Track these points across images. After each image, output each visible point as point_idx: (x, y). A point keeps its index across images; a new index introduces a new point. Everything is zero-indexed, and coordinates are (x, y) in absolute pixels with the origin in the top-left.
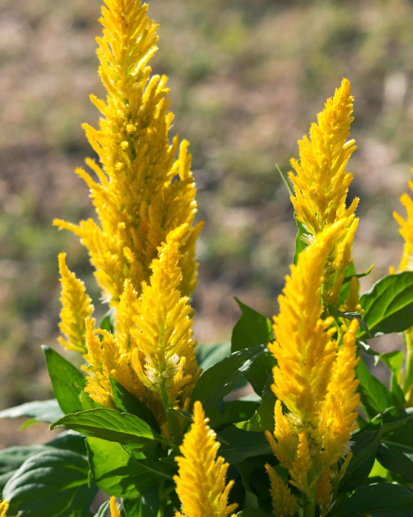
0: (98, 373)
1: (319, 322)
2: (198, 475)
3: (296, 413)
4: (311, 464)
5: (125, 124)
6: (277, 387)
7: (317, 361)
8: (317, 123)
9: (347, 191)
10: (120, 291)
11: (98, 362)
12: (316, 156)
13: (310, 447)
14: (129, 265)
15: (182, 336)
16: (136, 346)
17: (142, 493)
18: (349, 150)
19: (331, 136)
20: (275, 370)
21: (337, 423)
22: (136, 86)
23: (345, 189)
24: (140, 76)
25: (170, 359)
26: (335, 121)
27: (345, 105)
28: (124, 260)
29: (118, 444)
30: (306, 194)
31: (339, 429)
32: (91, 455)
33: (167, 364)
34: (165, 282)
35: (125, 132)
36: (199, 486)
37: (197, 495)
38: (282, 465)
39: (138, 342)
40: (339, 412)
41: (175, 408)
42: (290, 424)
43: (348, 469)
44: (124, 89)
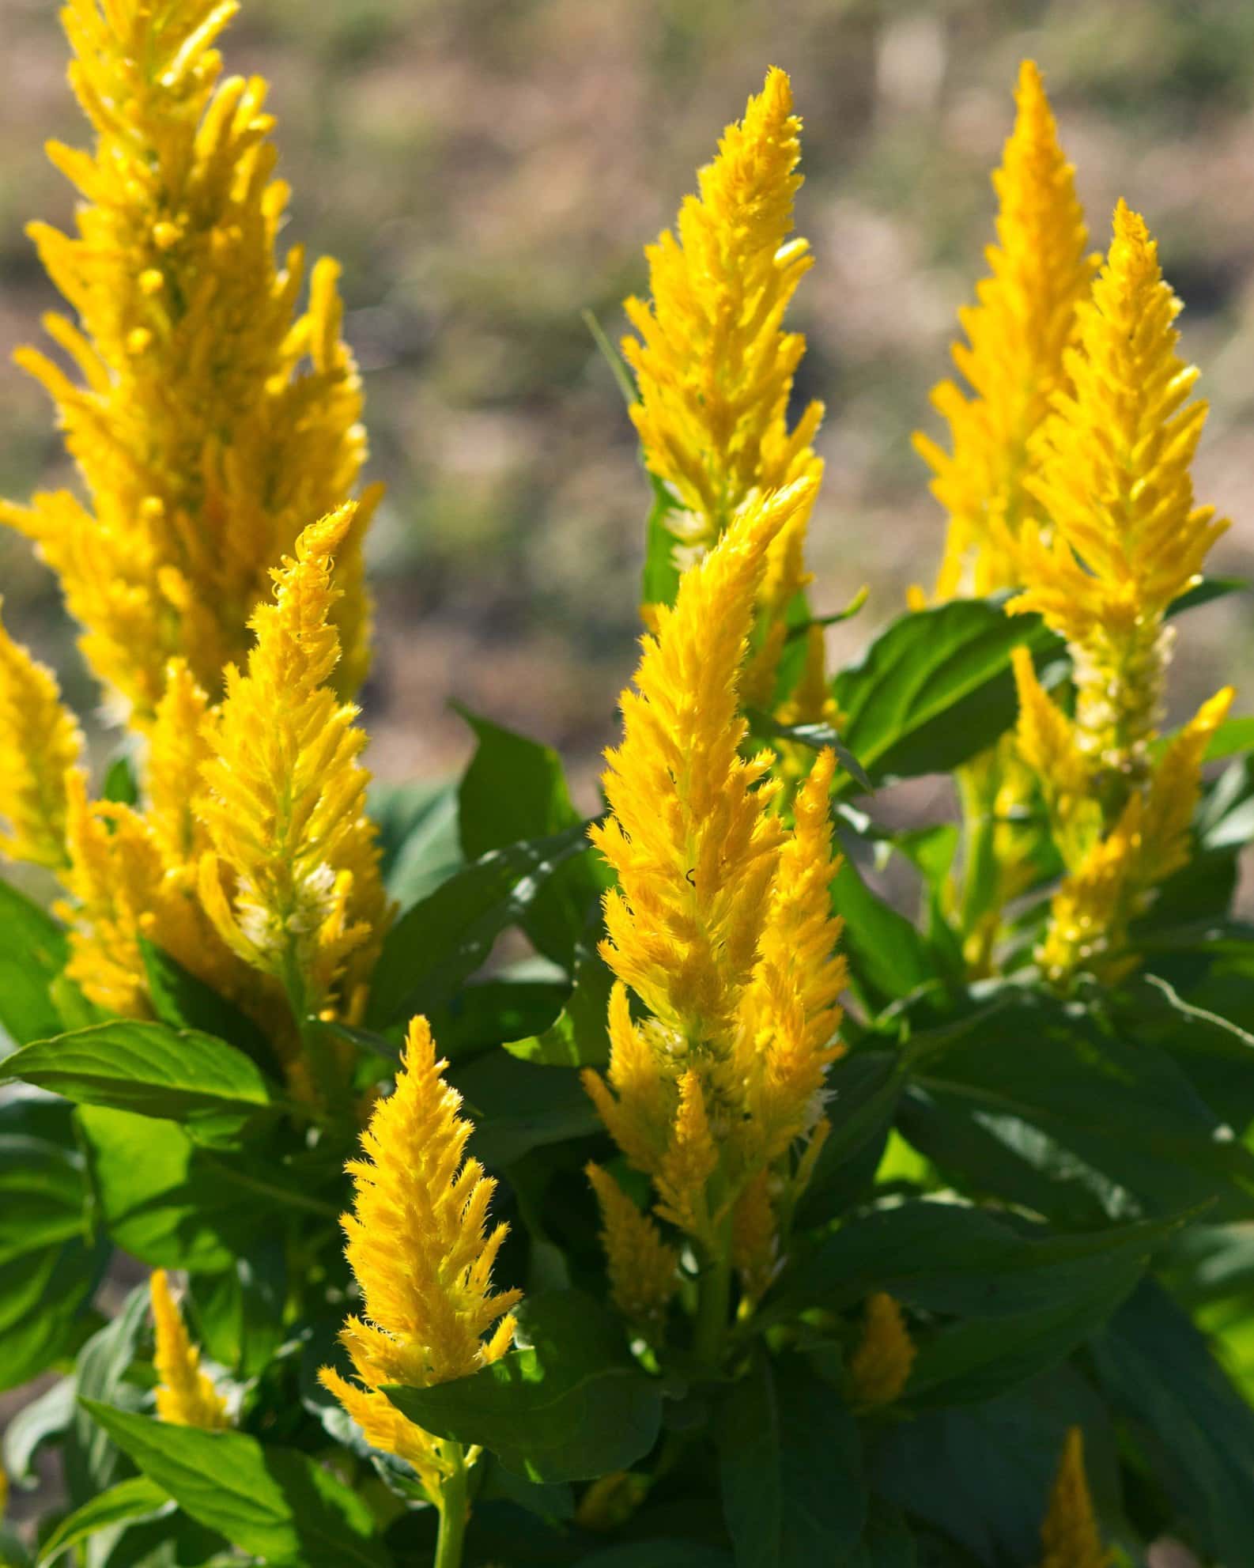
0: (104, 924)
1: (736, 765)
2: (410, 1211)
3: (669, 1018)
4: (714, 1159)
5: (149, 220)
6: (616, 948)
7: (730, 873)
8: (698, 195)
9: (788, 384)
10: (155, 689)
11: (104, 894)
12: (697, 289)
13: (710, 1111)
14: (176, 615)
15: (341, 813)
16: (209, 844)
17: (239, 1253)
18: (790, 271)
19: (742, 231)
20: (610, 899)
21: (784, 1042)
22: (180, 112)
23: (783, 379)
24: (189, 86)
25: (308, 881)
26: (752, 189)
27: (777, 142)
28: (160, 603)
29: (168, 1125)
30: (673, 397)
31: (790, 1059)
32: (93, 1153)
33: (301, 894)
34: (291, 665)
35: (150, 246)
36: (412, 1243)
37: (407, 1268)
38: (633, 1163)
39: (217, 834)
40: (791, 1010)
41: (326, 1016)
42: (652, 1048)
43: (820, 1165)
44: (145, 124)
